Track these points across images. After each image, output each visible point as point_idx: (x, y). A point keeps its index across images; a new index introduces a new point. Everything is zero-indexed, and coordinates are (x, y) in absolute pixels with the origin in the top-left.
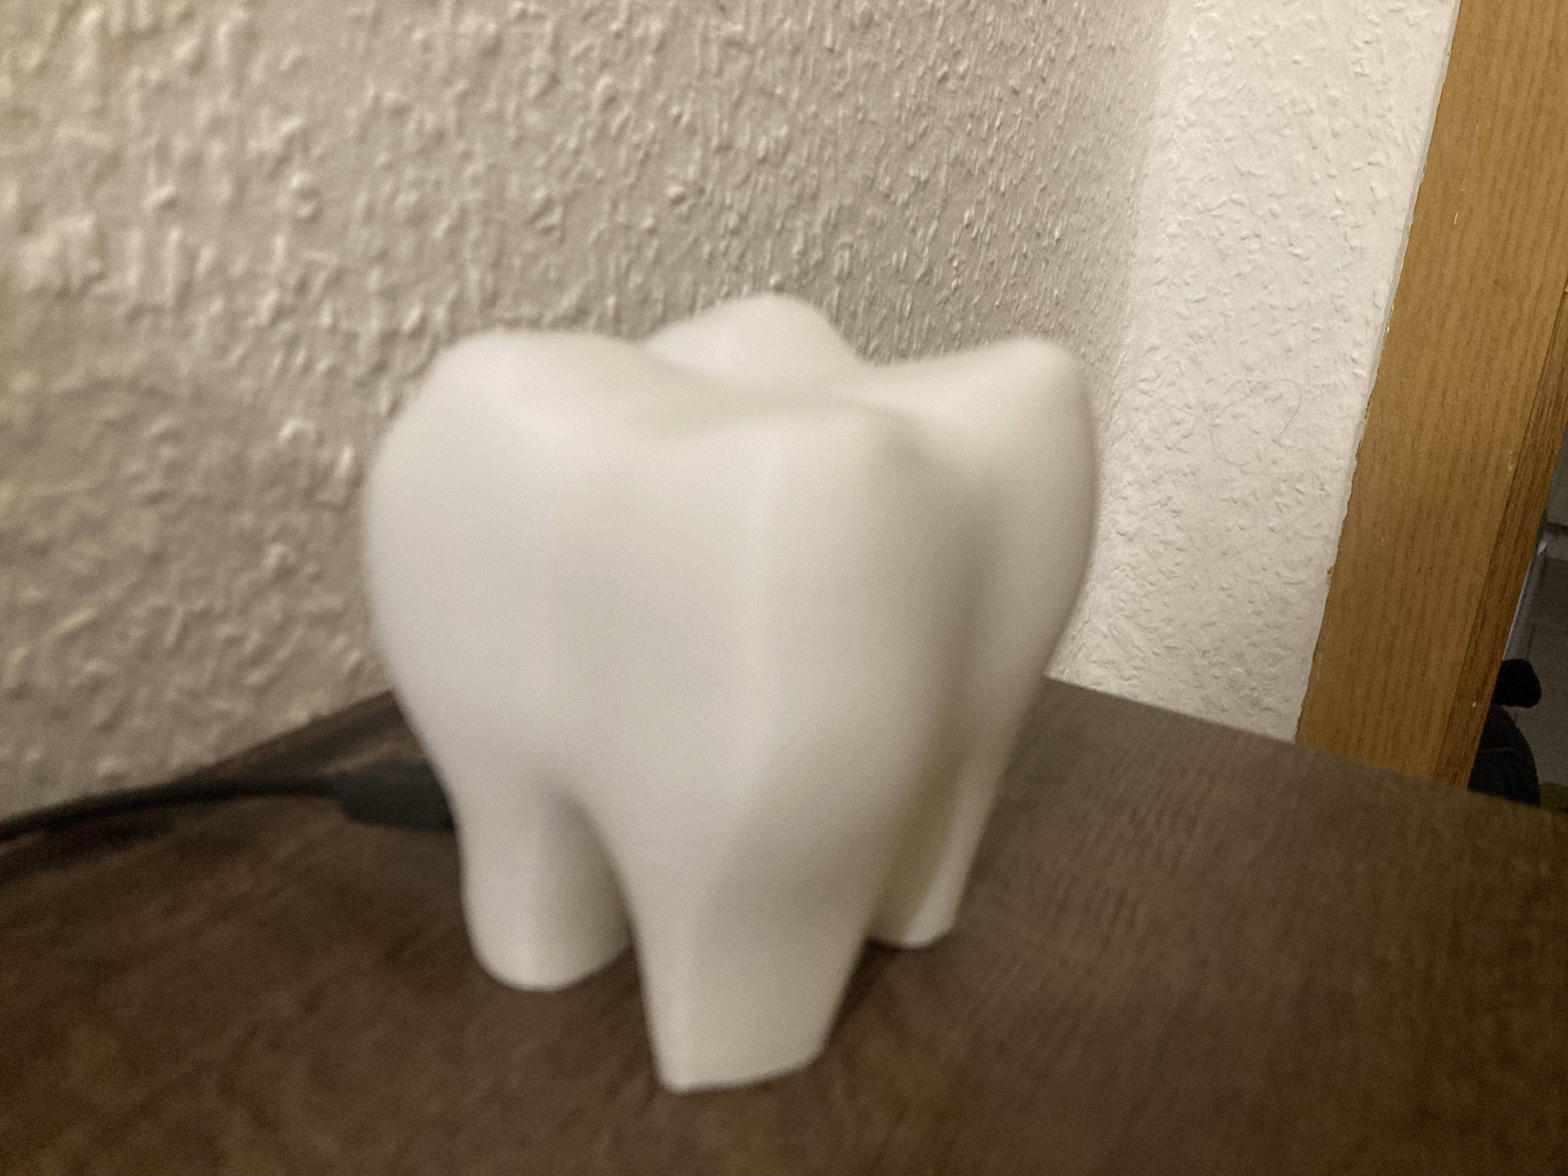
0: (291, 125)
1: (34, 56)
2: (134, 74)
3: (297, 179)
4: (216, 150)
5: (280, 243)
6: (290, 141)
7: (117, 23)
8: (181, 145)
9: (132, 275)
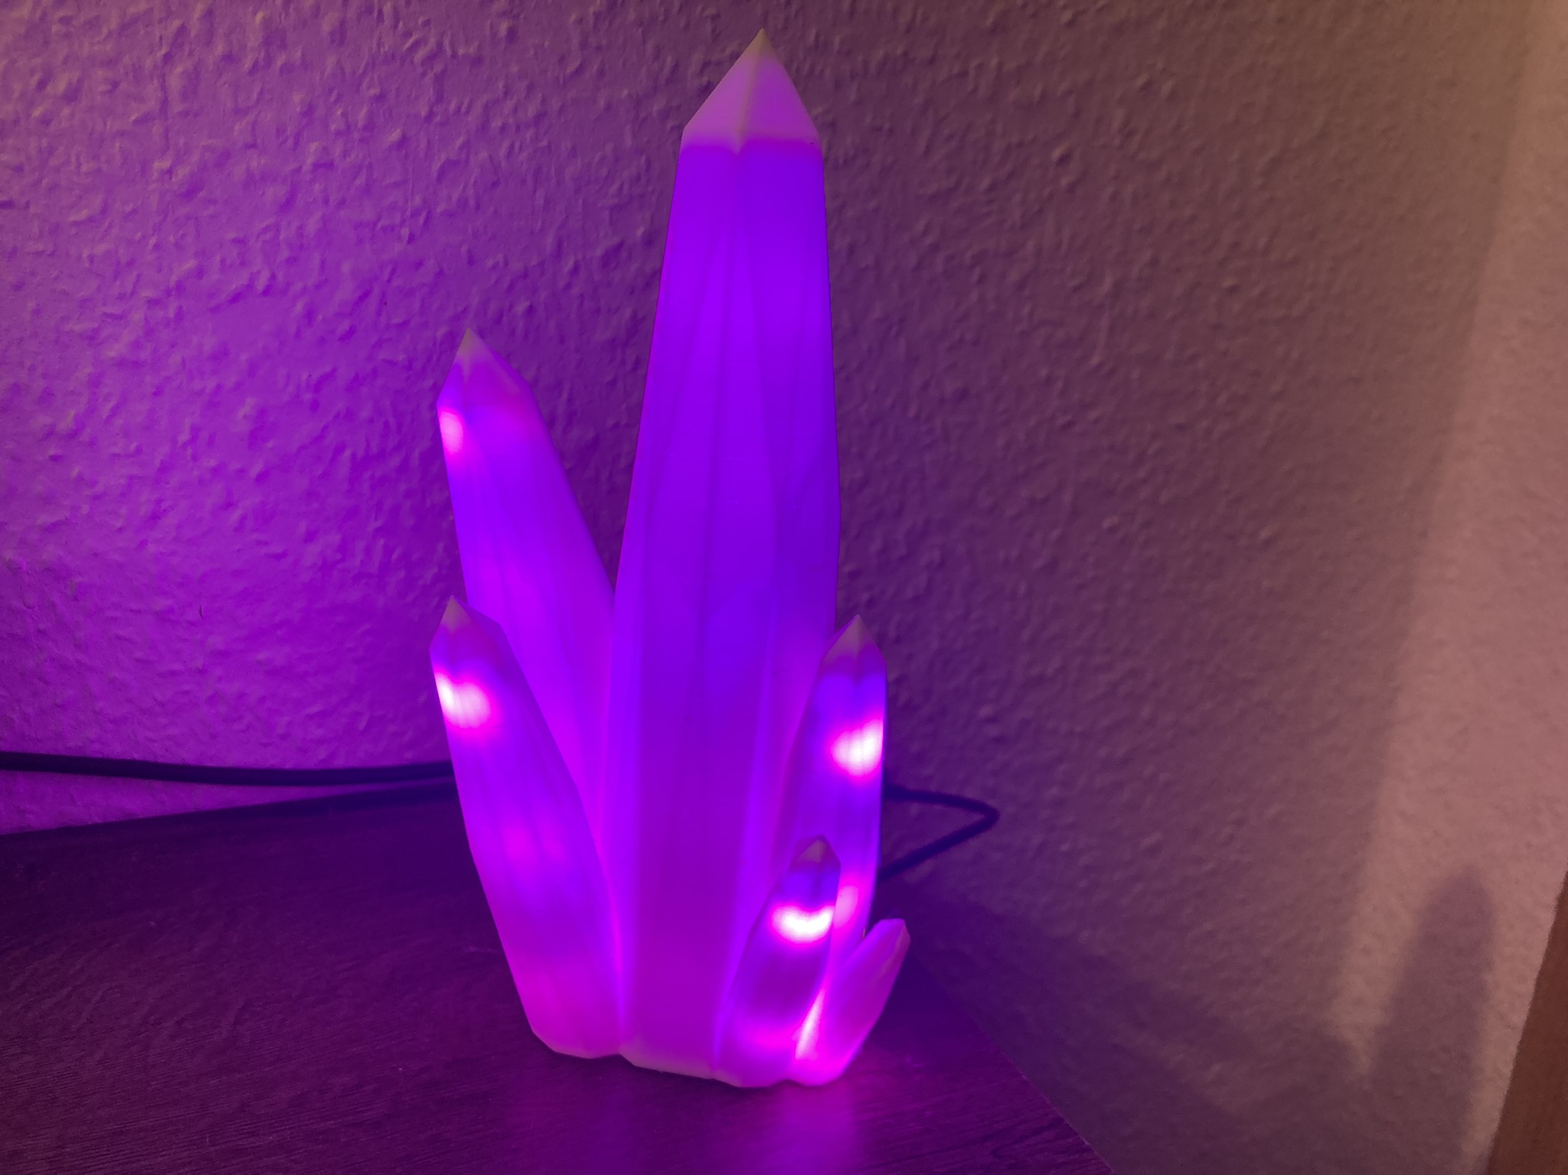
1: (319, 471)
2: (367, 475)
4: (408, 504)
7: (361, 453)
8: (388, 504)
9: (357, 561)
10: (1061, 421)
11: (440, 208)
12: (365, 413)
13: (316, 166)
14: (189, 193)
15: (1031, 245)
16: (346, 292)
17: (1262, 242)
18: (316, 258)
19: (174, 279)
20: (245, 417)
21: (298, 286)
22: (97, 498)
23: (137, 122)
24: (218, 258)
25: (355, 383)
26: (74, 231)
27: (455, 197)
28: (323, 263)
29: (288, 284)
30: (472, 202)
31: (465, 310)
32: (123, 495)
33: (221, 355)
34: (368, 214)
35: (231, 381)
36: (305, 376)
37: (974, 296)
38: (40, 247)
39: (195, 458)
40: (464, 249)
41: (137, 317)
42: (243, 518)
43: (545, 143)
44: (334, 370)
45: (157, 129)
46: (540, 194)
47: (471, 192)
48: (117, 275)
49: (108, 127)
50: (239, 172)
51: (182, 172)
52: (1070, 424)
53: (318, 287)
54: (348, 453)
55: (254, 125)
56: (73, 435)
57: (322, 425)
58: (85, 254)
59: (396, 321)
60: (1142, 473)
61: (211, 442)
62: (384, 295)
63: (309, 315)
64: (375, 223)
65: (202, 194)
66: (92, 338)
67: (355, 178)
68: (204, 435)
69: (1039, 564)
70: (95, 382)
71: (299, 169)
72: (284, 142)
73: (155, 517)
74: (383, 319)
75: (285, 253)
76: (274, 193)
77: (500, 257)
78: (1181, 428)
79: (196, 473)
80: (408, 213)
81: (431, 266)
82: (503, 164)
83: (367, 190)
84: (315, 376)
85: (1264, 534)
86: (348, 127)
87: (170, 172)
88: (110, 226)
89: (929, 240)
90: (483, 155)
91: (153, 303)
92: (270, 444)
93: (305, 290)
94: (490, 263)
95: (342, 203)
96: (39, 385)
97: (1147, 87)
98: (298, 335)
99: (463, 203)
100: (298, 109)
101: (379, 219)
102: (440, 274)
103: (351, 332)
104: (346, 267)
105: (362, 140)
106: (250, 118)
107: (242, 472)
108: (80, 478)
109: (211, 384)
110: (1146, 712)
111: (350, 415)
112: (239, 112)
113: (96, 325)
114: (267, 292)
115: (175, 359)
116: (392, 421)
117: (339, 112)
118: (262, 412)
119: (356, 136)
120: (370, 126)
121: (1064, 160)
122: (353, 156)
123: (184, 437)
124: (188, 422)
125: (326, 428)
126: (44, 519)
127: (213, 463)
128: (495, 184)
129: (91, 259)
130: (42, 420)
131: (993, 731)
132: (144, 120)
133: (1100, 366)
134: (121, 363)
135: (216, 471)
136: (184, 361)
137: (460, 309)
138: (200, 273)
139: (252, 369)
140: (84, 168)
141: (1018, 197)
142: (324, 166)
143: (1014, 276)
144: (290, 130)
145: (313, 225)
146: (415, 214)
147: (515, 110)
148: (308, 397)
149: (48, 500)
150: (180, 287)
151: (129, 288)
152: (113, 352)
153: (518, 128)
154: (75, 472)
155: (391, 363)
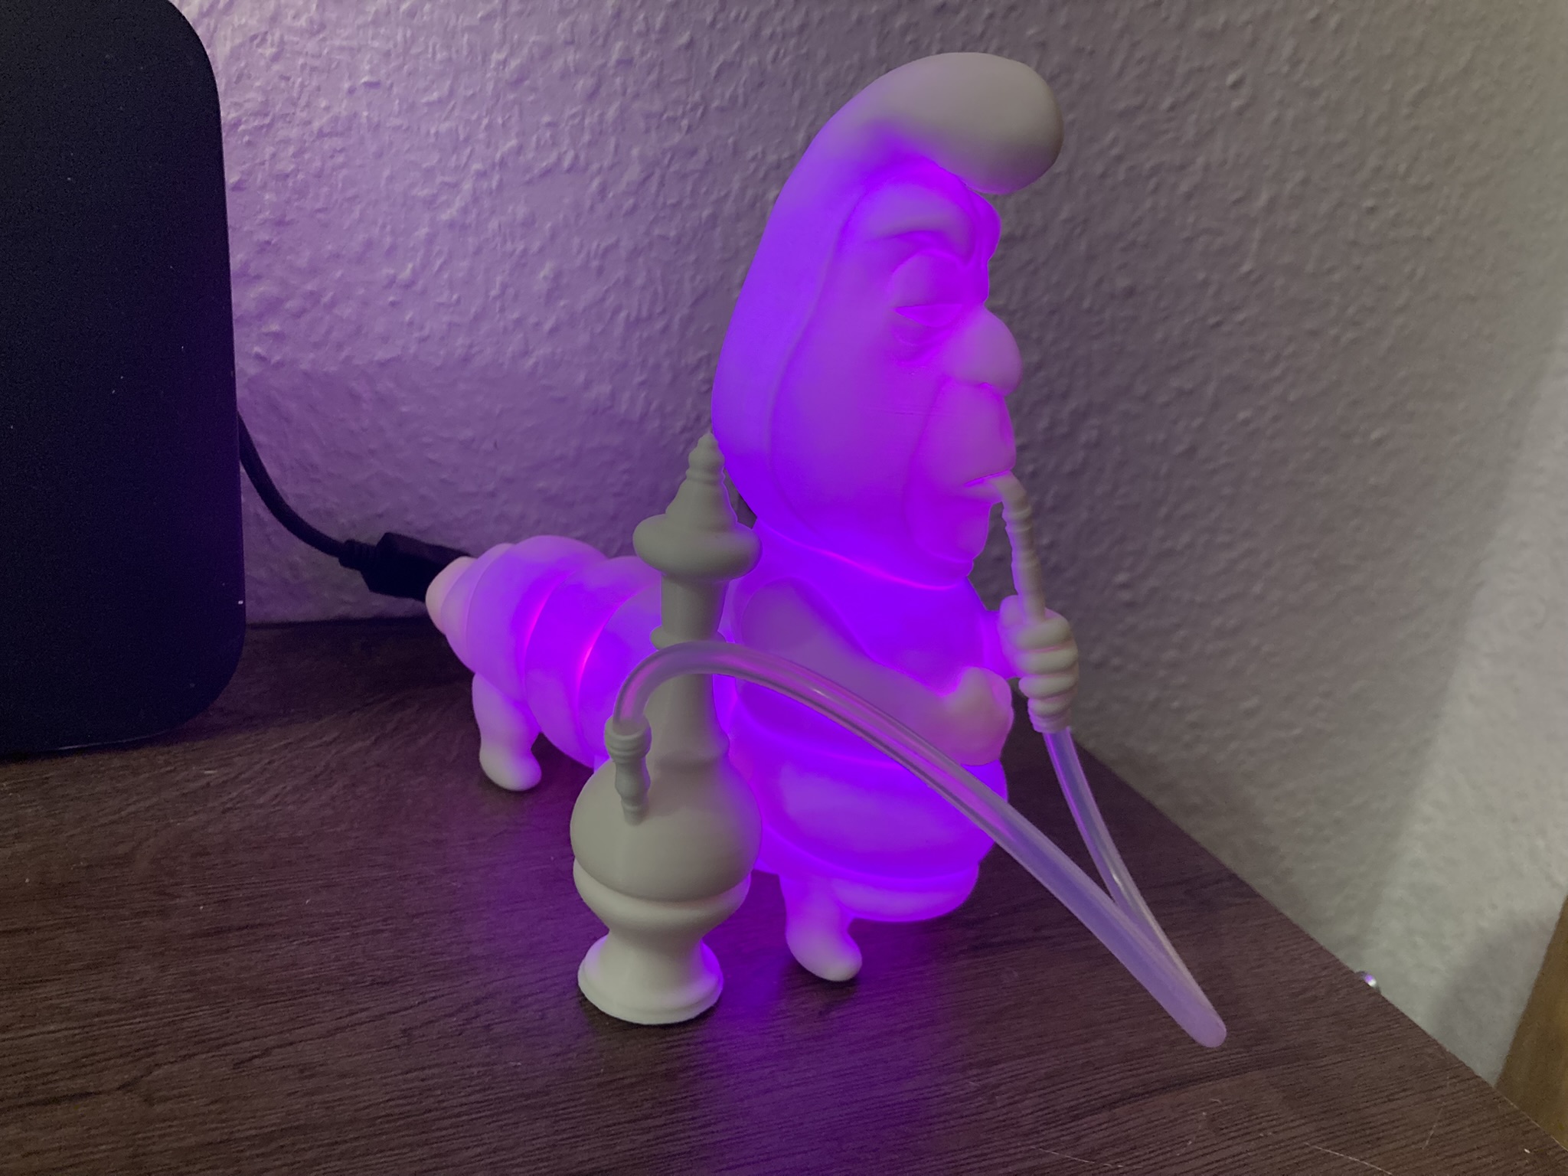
0: (703, 353)
1: (599, 328)
2: (638, 334)
3: (701, 375)
4: (666, 364)
5: (689, 401)
6: (700, 360)
7: (634, 314)
8: (651, 361)
9: (624, 407)
10: (1212, 320)
11: (716, 104)
12: (639, 281)
13: (619, 62)
14: (517, 82)
15: (1200, 161)
16: (633, 173)
17: (1402, 168)
18: (612, 142)
19: (498, 156)
20: (545, 278)
21: (595, 167)
22: (423, 340)
23: (482, 19)
24: (534, 138)
25: (635, 253)
26: (425, 110)
27: (727, 95)
28: (617, 147)
29: (588, 164)
30: (741, 100)
31: (727, 195)
32: (442, 338)
33: (529, 223)
34: (657, 106)
35: (536, 246)
36: (594, 245)
37: (1148, 204)
38: (397, 122)
39: (502, 310)
40: (731, 140)
41: (467, 186)
42: (536, 364)
43: (804, 51)
44: (618, 241)
45: (497, 26)
46: (797, 95)
47: (741, 91)
48: (455, 149)
49: (460, 20)
50: (558, 65)
51: (514, 64)
52: (1218, 324)
53: (611, 167)
54: (623, 315)
55: (574, 24)
56: (409, 285)
57: (606, 288)
58: (433, 131)
59: (670, 201)
60: (1277, 372)
61: (516, 296)
62: (663, 177)
63: (603, 191)
64: (661, 115)
65: (527, 83)
66: (430, 203)
67: (649, 74)
68: (511, 291)
69: (1180, 448)
70: (430, 240)
71: (604, 65)
72: (598, 38)
73: (466, 359)
74: (661, 200)
75: (587, 137)
76: (583, 84)
77: (760, 149)
78: (1314, 334)
79: (502, 324)
80: (689, 106)
81: (703, 154)
82: (769, 67)
83: (658, 85)
84: (603, 245)
85: (1375, 435)
86: (648, 30)
87: (504, 63)
88: (453, 108)
89: (1115, 151)
90: (754, 59)
91: (482, 175)
92: (562, 303)
93: (600, 170)
94: (750, 154)
95: (637, 96)
96: (388, 240)
97: (1316, 20)
98: (592, 208)
99: (734, 99)
100: (610, 13)
101: (665, 111)
102: (709, 162)
103: (635, 208)
104: (635, 152)
105: (658, 41)
106: (570, 19)
107: (538, 325)
108: (411, 323)
109: (520, 247)
110: (1257, 588)
111: (628, 281)
112: (564, 12)
113: (435, 191)
114: (569, 170)
115: (493, 225)
116: (660, 289)
117: (641, 17)
118: (558, 275)
119: (653, 37)
120: (665, 29)
121: (1237, 85)
122: (649, 55)
123: (494, 293)
124: (499, 279)
125: (607, 291)
126: (381, 354)
127: (515, 315)
128: (761, 85)
129: (437, 134)
130: (387, 271)
131: (1126, 596)
132: (488, 18)
133: (1250, 272)
134: (451, 225)
135: (518, 322)
136: (500, 226)
137: (723, 193)
138: (520, 150)
139: (553, 236)
140: (439, 56)
141: (1194, 117)
142: (626, 63)
143: (1184, 187)
144: (602, 29)
145: (612, 113)
146: (694, 108)
147: (783, 20)
148: (595, 264)
149: (385, 339)
150: (503, 163)
151: (464, 160)
152: (445, 216)
153: (784, 37)
154: (407, 318)
155: (664, 238)
